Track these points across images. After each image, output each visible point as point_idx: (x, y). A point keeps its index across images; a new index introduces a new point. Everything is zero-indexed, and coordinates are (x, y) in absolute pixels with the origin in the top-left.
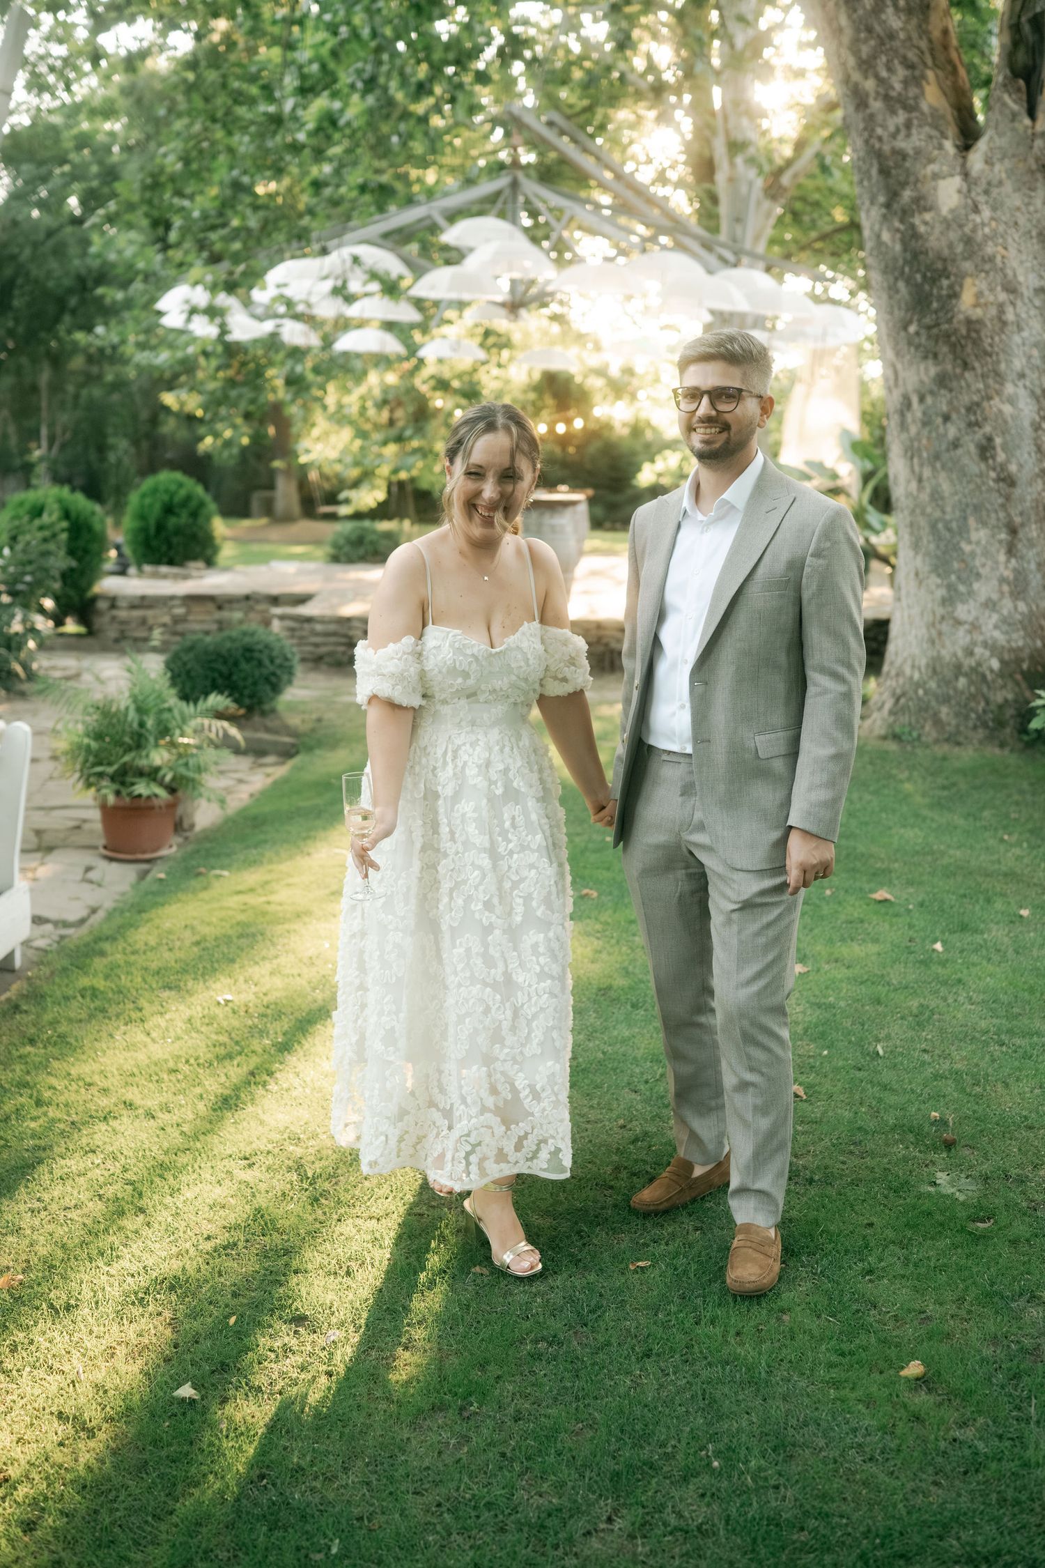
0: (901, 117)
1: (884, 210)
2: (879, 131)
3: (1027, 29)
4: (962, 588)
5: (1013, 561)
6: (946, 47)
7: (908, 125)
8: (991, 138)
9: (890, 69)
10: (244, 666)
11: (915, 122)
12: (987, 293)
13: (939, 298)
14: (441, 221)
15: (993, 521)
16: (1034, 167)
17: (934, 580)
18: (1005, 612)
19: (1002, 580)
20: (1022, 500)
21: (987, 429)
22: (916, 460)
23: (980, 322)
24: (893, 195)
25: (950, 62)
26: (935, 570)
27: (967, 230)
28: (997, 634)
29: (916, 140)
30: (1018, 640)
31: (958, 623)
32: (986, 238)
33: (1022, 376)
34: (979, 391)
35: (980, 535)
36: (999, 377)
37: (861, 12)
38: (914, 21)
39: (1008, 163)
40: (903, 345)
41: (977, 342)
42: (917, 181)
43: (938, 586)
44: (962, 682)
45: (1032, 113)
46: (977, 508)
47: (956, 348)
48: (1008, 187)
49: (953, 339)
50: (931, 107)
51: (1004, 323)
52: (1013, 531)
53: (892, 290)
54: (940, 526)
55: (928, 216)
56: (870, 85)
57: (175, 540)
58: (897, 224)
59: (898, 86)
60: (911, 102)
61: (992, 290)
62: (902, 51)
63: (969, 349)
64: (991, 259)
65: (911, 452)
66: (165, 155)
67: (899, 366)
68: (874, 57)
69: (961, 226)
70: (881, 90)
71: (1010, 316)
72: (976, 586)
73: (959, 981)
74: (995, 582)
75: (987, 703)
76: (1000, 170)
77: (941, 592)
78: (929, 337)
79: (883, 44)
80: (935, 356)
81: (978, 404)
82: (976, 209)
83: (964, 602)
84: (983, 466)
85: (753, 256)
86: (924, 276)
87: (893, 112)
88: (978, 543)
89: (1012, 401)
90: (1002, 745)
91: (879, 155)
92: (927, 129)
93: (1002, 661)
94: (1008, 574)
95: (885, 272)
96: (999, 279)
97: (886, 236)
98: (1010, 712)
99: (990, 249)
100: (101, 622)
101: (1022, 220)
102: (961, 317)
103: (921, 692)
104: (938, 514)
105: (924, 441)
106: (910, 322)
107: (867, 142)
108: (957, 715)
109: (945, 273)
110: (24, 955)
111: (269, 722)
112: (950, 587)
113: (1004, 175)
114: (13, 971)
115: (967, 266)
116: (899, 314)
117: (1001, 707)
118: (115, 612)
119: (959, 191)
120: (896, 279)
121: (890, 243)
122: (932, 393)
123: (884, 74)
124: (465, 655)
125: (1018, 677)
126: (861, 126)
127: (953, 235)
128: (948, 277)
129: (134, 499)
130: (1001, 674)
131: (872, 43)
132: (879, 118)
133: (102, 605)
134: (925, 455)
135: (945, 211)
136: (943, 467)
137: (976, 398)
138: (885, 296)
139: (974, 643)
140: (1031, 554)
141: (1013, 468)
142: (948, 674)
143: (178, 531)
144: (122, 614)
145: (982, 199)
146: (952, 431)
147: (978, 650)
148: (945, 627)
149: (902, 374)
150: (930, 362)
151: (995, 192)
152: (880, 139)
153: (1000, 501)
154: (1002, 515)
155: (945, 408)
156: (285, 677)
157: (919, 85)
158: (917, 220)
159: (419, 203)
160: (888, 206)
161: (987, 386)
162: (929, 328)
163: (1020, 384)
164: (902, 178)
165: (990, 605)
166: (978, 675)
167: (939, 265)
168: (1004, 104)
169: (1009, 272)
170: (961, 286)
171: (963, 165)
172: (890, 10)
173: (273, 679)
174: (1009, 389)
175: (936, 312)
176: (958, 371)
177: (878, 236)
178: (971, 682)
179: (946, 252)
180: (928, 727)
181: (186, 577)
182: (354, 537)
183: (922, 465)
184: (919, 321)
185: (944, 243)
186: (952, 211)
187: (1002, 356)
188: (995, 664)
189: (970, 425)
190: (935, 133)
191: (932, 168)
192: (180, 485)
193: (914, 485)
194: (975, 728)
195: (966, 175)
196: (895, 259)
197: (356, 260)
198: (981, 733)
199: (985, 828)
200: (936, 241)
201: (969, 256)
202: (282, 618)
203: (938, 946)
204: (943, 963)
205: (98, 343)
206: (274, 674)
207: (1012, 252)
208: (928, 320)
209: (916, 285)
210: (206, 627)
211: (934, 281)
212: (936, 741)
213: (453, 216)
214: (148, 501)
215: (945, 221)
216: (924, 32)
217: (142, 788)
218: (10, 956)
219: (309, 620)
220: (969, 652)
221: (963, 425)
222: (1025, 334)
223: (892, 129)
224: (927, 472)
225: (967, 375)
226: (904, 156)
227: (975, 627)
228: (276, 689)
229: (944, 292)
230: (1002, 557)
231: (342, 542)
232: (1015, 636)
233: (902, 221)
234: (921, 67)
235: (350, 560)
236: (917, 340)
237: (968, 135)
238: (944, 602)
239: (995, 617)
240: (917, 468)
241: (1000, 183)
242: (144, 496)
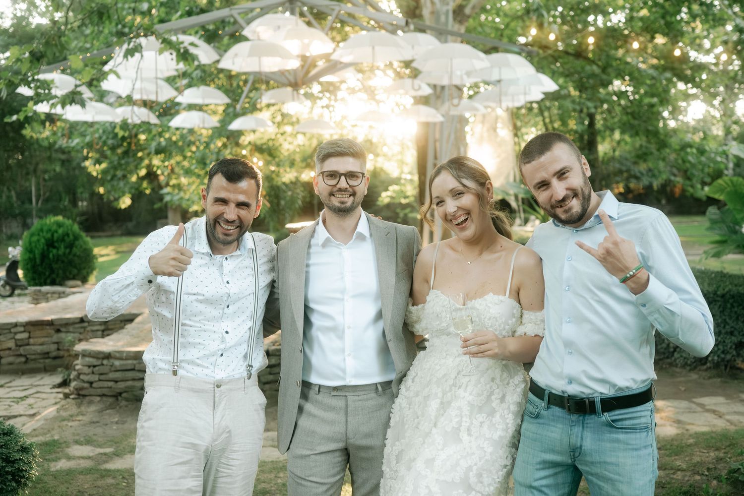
57: (55, 266)
143: (58, 259)
181: (61, 295)
192: (60, 225)
202: (85, 354)
210: (45, 348)
214: (35, 238)
219: (108, 356)
242: (32, 235)
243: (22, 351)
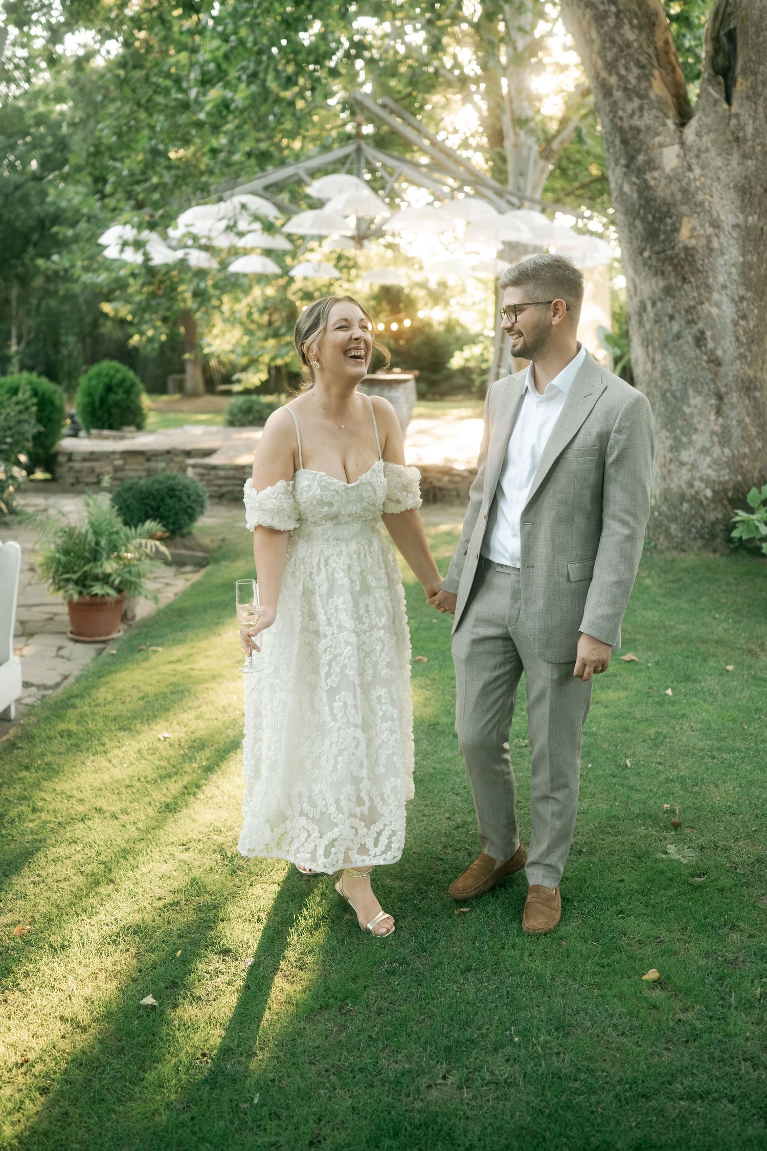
0: (636, 103)
1: (624, 169)
2: (620, 113)
3: (724, 39)
4: (684, 439)
5: (720, 420)
6: (667, 53)
7: (641, 109)
8: (700, 119)
9: (627, 69)
10: (168, 501)
11: (646, 107)
12: (698, 228)
13: (665, 232)
14: (306, 178)
15: (706, 391)
16: (731, 138)
17: (665, 433)
18: (715, 456)
19: (713, 433)
20: (726, 375)
21: (701, 325)
22: (650, 348)
23: (693, 248)
24: (631, 159)
25: (670, 63)
26: (665, 426)
27: (684, 183)
28: (709, 471)
29: (647, 119)
30: (725, 476)
31: (682, 464)
32: (697, 189)
33: (724, 287)
34: (694, 298)
35: (696, 400)
36: (709, 288)
37: (606, 28)
38: (644, 35)
39: (712, 136)
40: (640, 265)
41: (692, 263)
42: (648, 148)
43: (667, 438)
44: (686, 506)
45: (728, 100)
46: (694, 382)
47: (678, 267)
48: (713, 153)
49: (675, 261)
50: (657, 95)
51: (712, 250)
52: (720, 398)
53: (631, 226)
54: (668, 394)
55: (656, 174)
56: (613, 80)
57: (115, 411)
58: (634, 179)
59: (633, 81)
60: (643, 92)
61: (702, 226)
62: (636, 56)
63: (686, 269)
64: (701, 204)
65: (647, 342)
66: (102, 130)
67: (637, 281)
68: (616, 59)
69: (679, 181)
70: (622, 84)
71: (715, 244)
72: (694, 437)
73: (684, 715)
74: (707, 435)
75: (704, 521)
76: (706, 140)
77: (669, 442)
78: (658, 260)
79: (622, 50)
80: (663, 273)
81: (694, 308)
82: (690, 169)
83: (685, 449)
84: (698, 352)
85: (533, 201)
86: (654, 217)
87: (630, 99)
88: (696, 407)
89: (718, 305)
90: (715, 551)
91: (621, 130)
92: (655, 111)
93: (713, 491)
94: (717, 428)
95: (626, 214)
96: (707, 217)
97: (626, 188)
98: (720, 527)
99: (700, 197)
100: (62, 471)
101: (723, 176)
102: (681, 245)
103: (656, 514)
104: (666, 386)
105: (656, 334)
106: (644, 249)
107: (612, 120)
108: (682, 530)
109: (669, 214)
110: (17, 709)
111: (187, 542)
112: (676, 438)
113: (709, 144)
114: (9, 720)
115: (685, 209)
116: (637, 243)
117: (713, 524)
118: (71, 464)
119: (678, 156)
120: (635, 219)
121: (629, 193)
122: (661, 299)
123: (623, 72)
124: (329, 490)
125: (726, 502)
126: (608, 109)
127: (675, 187)
128: (671, 217)
129: (83, 381)
130: (713, 500)
131: (615, 50)
132: (621, 104)
133: (62, 459)
134: (656, 344)
135: (668, 170)
136: (670, 352)
137: (692, 303)
138: (626, 231)
139: (693, 478)
140: (733, 414)
141: (719, 353)
142: (676, 500)
143: (116, 404)
144: (77, 465)
145: (694, 161)
146: (675, 327)
147: (697, 484)
148: (672, 467)
149: (639, 287)
150: (659, 277)
151: (703, 156)
152: (621, 119)
153: (711, 376)
154: (712, 386)
155: (670, 310)
156: (199, 509)
157: (648, 80)
158: (648, 177)
159: (290, 165)
160: (627, 166)
161: (700, 295)
162: (658, 253)
163: (724, 293)
164: (637, 147)
165: (704, 451)
166: (696, 500)
167: (665, 209)
168: (709, 94)
169: (714, 213)
170: (681, 223)
171: (681, 138)
172: (627, 27)
173: (190, 510)
174: (716, 296)
175: (663, 242)
176: (679, 284)
177: (621, 188)
178: (692, 506)
179: (669, 199)
180: (662, 539)
181: (122, 438)
182: (244, 408)
183: (654, 351)
184: (651, 248)
185: (668, 192)
186: (673, 170)
187: (710, 273)
188: (709, 493)
189: (688, 322)
190: (661, 115)
191: (658, 139)
192: (117, 371)
193: (649, 366)
194: (695, 539)
195: (682, 144)
196: (633, 204)
197: (244, 206)
198: (700, 543)
199: (703, 610)
200: (662, 191)
201: (686, 202)
202: (194, 466)
203: (669, 692)
204: (673, 703)
205: (54, 267)
206: (190, 507)
207: (716, 199)
208: (657, 248)
209: (649, 223)
210: (137, 474)
211: (661, 220)
212: (668, 549)
213: (314, 174)
214: (93, 382)
215: (668, 176)
216: (652, 42)
217: (98, 589)
218: (7, 710)
219: (214, 468)
220: (691, 485)
221: (683, 323)
222: (727, 257)
223: (629, 111)
224: (658, 357)
225: (686, 287)
226: (639, 131)
227: (694, 467)
228: (192, 518)
229: (669, 228)
230: (712, 417)
231: (236, 411)
232: (722, 473)
233: (638, 177)
234: (649, 67)
235: (242, 425)
236: (649, 262)
237: (684, 115)
238: (672, 449)
239: (708, 459)
240: (651, 354)
241: (707, 150)
242: (90, 379)
243: (119, 475)
